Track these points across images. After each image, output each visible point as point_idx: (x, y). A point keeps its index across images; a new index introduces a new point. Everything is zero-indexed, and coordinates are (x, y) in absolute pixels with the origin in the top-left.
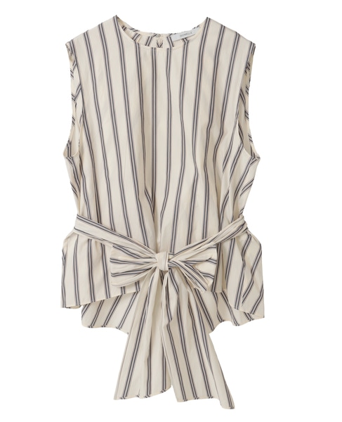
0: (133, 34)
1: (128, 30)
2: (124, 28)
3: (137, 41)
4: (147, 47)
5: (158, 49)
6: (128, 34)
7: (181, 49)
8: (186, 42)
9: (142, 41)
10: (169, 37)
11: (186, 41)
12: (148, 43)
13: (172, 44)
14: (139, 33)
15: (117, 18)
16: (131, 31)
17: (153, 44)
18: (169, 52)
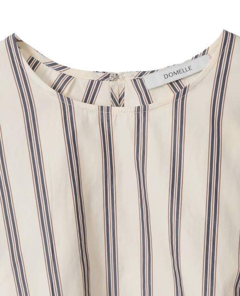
0: (54, 75)
1: (42, 67)
2: (34, 64)
3: (65, 92)
4: (87, 105)
5: (115, 110)
6: (43, 77)
7: (170, 108)
8: (181, 91)
9: (76, 92)
10: (139, 80)
11: (179, 90)
12: (89, 98)
13: (146, 97)
14: (68, 73)
15: (16, 40)
16: (50, 69)
17: (103, 98)
18: (141, 115)
